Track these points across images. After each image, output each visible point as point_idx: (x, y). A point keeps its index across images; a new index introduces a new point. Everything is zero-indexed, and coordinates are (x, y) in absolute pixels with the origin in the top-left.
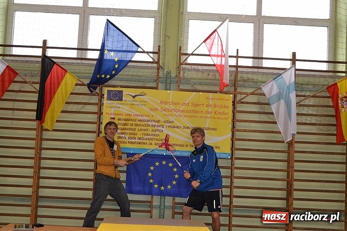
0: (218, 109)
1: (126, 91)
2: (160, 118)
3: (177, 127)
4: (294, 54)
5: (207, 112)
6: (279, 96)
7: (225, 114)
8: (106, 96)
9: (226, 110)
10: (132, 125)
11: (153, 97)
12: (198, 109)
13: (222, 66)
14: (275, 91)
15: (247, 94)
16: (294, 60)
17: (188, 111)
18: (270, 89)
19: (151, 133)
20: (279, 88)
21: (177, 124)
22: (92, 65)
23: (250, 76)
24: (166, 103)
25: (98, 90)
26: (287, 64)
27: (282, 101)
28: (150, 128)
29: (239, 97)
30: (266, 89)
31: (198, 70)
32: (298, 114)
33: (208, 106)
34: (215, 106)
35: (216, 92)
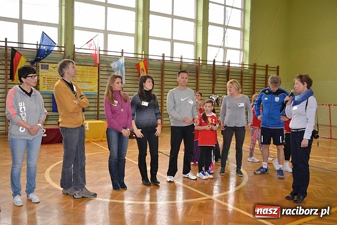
0: (92, 74)
1: (50, 65)
4: (123, 50)
5: (87, 75)
6: (118, 68)
7: (95, 76)
8: (40, 67)
9: (95, 74)
10: (54, 81)
12: (83, 73)
13: (96, 54)
14: (116, 66)
15: (104, 67)
16: (122, 53)
17: (79, 75)
18: (114, 65)
20: (118, 65)
22: (34, 52)
23: (104, 59)
25: (35, 64)
26: (120, 54)
27: (119, 71)
29: (100, 68)
30: (112, 65)
31: (82, 56)
32: (126, 76)
33: (88, 72)
34: (91, 72)
35: (91, 66)
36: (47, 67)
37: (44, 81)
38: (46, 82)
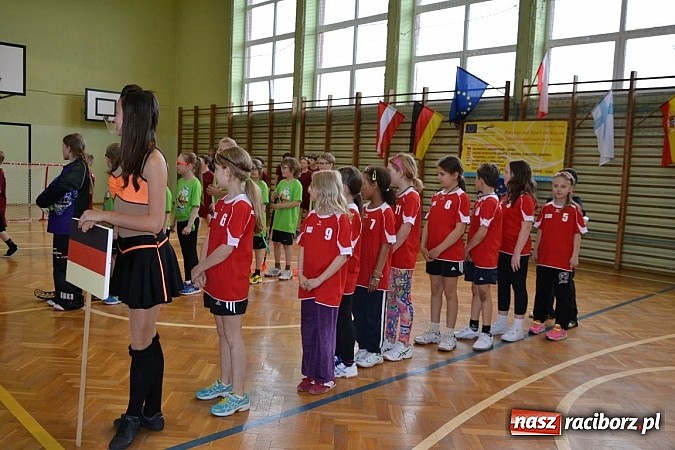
0: (554, 136)
1: (480, 125)
2: (504, 147)
3: (518, 154)
5: (543, 140)
6: (601, 120)
7: (560, 140)
8: (465, 129)
9: (561, 137)
11: (500, 128)
12: (536, 136)
14: (599, 115)
15: (582, 120)
17: (527, 140)
18: (597, 113)
19: (496, 159)
20: (602, 112)
21: (518, 151)
24: (510, 133)
28: (497, 156)
29: (577, 123)
30: (594, 113)
33: (545, 133)
34: (551, 133)
35: (553, 120)
36: (473, 129)
37: (468, 154)
38: (471, 155)
